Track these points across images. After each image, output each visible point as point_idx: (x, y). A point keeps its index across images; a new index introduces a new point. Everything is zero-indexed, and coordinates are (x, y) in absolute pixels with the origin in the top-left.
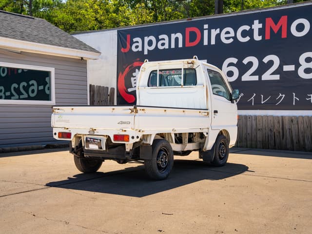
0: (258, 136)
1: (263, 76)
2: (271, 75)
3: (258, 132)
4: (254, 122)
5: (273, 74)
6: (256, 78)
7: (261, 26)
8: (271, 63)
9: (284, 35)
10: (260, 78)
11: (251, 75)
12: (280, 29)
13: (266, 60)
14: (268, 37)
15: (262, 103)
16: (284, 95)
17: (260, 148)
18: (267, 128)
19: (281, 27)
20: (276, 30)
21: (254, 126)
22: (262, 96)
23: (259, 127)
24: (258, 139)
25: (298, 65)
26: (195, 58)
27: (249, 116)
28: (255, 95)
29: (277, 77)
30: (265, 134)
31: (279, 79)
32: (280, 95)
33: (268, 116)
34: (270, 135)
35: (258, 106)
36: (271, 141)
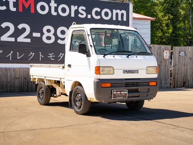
0: (16, 83)
1: (18, 39)
2: (24, 38)
3: (16, 80)
4: (13, 73)
5: (25, 38)
6: (13, 39)
8: (24, 30)
9: (32, 11)
10: (16, 40)
11: (8, 37)
12: (30, 7)
13: (20, 27)
14: (21, 10)
15: (18, 58)
16: (34, 54)
17: (17, 92)
18: (23, 77)
19: (30, 4)
20: (27, 6)
21: (13, 76)
22: (18, 53)
23: (17, 76)
24: (16, 85)
25: (42, 34)
27: (9, 68)
28: (12, 52)
29: (28, 40)
30: (22, 81)
31: (30, 42)
32: (31, 53)
33: (24, 69)
34: (25, 82)
35: (15, 61)
36: (25, 86)
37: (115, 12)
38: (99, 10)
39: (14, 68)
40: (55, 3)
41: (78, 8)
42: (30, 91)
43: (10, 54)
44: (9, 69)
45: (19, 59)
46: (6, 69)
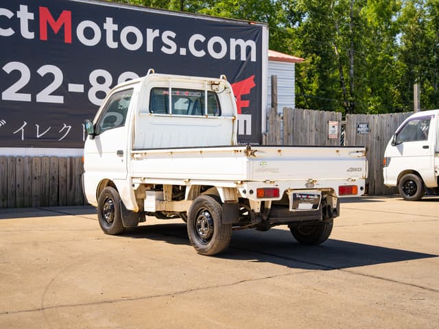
0: (34, 188)
1: (38, 96)
2: (51, 94)
3: (34, 182)
4: (27, 168)
5: (53, 94)
6: (27, 98)
7: (31, 16)
8: (50, 78)
9: (68, 40)
10: (34, 98)
11: (18, 92)
12: (62, 30)
13: (43, 71)
14: (44, 36)
15: (38, 136)
16: (70, 127)
17: (36, 207)
18: (48, 176)
19: (63, 25)
20: (56, 28)
21: (28, 174)
22: (38, 126)
23: (37, 174)
24: (34, 193)
25: (88, 86)
26: (223, 78)
27: (19, 157)
28: (26, 124)
29: (59, 100)
30: (45, 183)
31: (62, 102)
32: (65, 126)
33: (50, 158)
34: (52, 186)
35: (31, 142)
36: (52, 194)
37: (233, 42)
38: (202, 38)
39: (29, 157)
40: (114, 23)
41: (161, 34)
42: (63, 205)
43: (22, 128)
44: (20, 159)
45: (40, 138)
46: (13, 159)
